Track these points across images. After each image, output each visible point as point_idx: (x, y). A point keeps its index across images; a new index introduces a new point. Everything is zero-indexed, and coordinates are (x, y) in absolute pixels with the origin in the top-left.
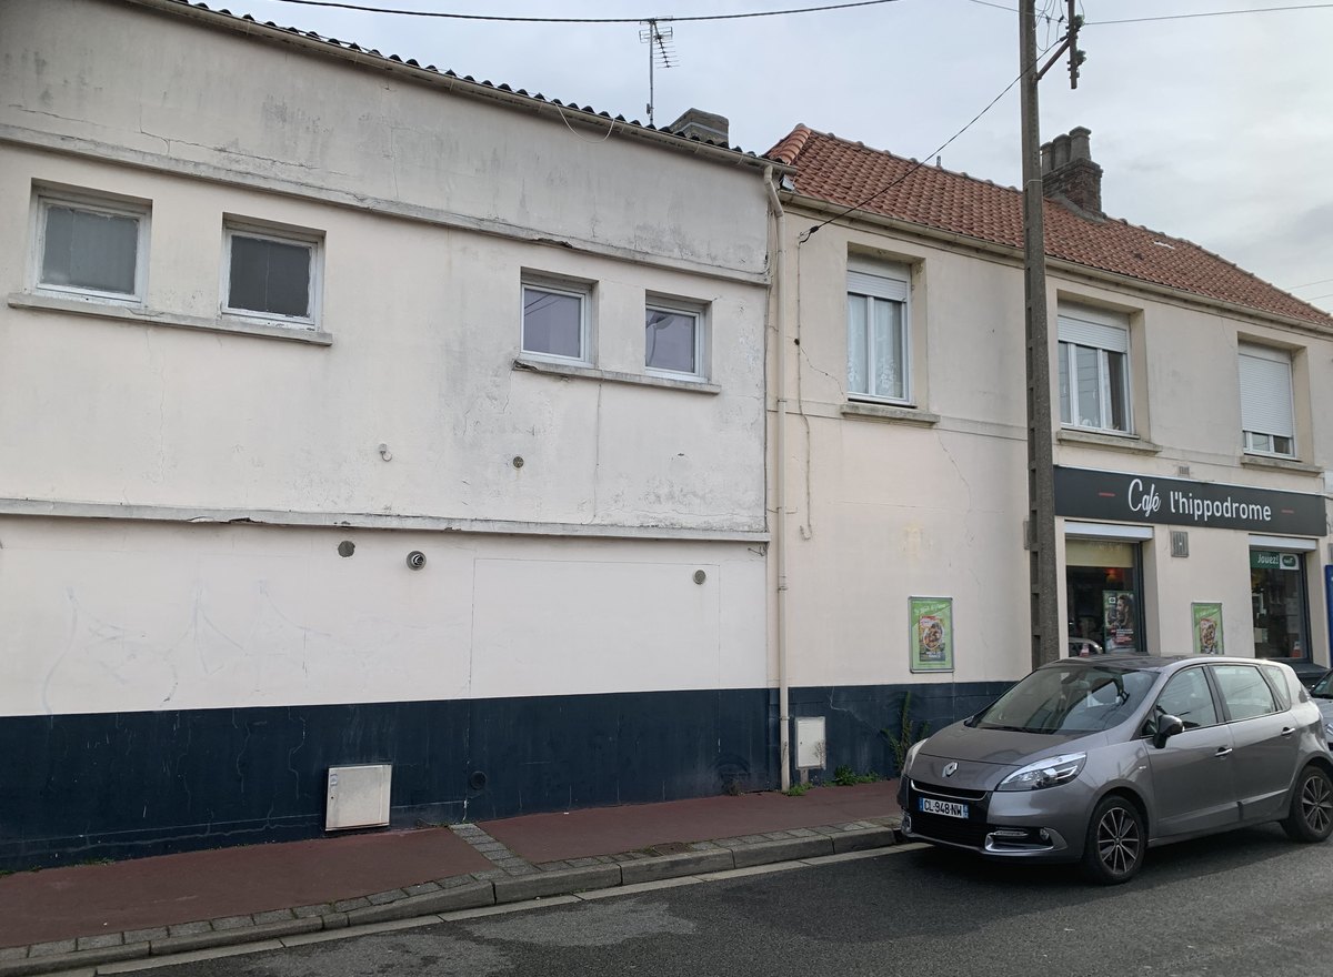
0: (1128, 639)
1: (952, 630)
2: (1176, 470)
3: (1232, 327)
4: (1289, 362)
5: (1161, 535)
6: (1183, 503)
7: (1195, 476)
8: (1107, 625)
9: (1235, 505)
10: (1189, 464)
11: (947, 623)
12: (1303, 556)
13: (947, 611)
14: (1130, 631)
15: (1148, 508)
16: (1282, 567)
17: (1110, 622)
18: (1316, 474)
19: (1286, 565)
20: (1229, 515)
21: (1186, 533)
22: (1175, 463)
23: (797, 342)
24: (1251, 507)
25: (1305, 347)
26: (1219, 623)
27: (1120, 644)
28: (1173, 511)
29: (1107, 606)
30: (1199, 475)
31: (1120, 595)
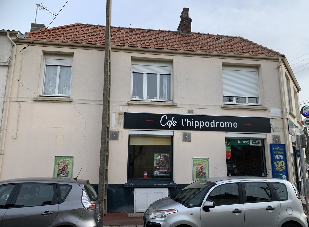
0: (165, 170)
1: (73, 167)
2: (186, 111)
3: (219, 62)
4: (257, 71)
5: (178, 135)
6: (189, 123)
7: (195, 113)
8: (155, 165)
9: (217, 123)
10: (193, 109)
11: (71, 165)
12: (263, 140)
13: (71, 161)
14: (167, 168)
15: (170, 125)
16: (251, 144)
17: (157, 164)
18: (265, 110)
19: (253, 144)
20: (214, 126)
21: (190, 133)
22: (186, 109)
23: (19, 80)
24: (226, 123)
25: (261, 65)
26: (207, 165)
27: (161, 172)
28: (183, 125)
29: (155, 158)
30: (197, 112)
31: (162, 155)
